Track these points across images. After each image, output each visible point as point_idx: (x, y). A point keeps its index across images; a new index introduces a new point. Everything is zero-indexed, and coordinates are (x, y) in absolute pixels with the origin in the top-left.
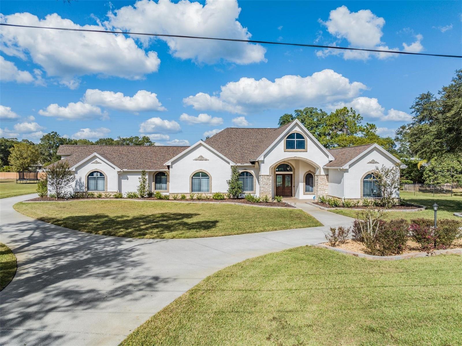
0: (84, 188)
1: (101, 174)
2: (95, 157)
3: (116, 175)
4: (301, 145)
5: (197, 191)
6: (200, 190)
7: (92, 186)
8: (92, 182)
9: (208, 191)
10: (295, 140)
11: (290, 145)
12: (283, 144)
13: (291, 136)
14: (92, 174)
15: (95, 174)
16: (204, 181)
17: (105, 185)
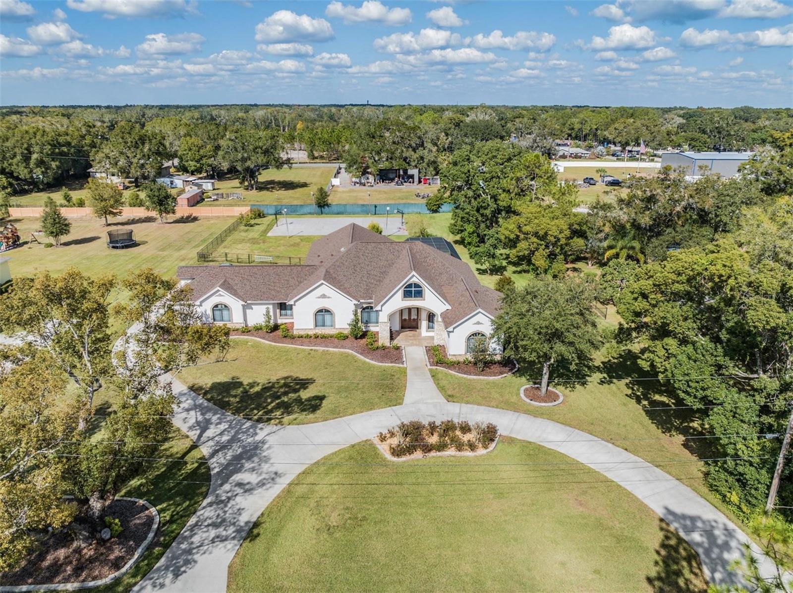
0: (210, 319)
1: (226, 306)
2: (218, 291)
3: (241, 307)
4: (419, 294)
5: (321, 326)
6: (324, 325)
7: (217, 317)
8: (217, 313)
9: (332, 326)
10: (413, 289)
11: (407, 294)
12: (400, 293)
13: (410, 286)
14: (216, 306)
15: (219, 306)
16: (328, 317)
17: (230, 316)
